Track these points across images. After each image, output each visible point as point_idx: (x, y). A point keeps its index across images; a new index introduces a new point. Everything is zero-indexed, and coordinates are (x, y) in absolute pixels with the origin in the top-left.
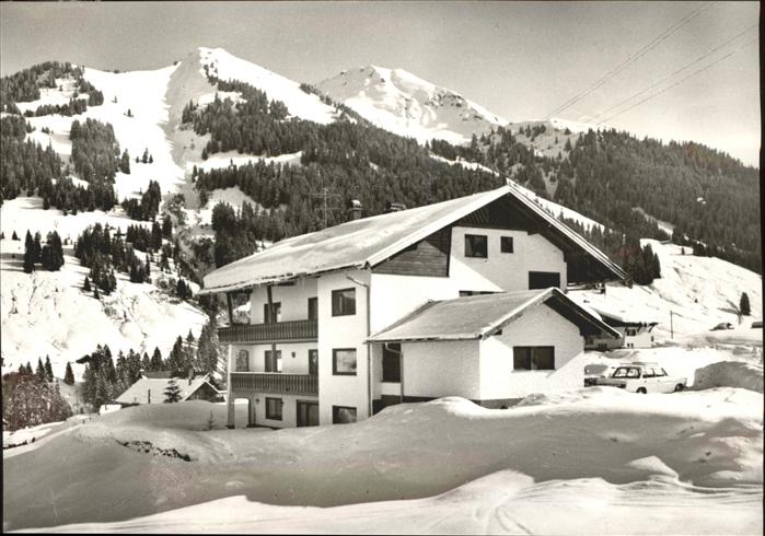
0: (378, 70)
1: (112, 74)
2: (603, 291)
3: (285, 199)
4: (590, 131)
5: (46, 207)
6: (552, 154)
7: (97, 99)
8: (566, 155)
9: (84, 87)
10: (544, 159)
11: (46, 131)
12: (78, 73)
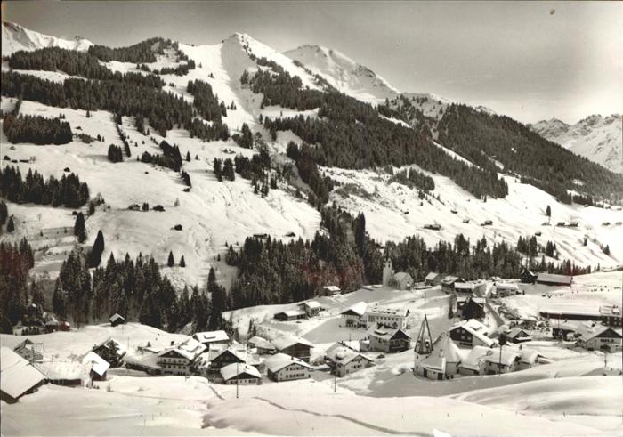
0: (322, 48)
1: (190, 47)
2: (485, 201)
3: (319, 140)
4: (453, 104)
5: (192, 137)
6: (433, 115)
7: (192, 65)
8: (440, 117)
9: (181, 56)
10: (429, 118)
11: (172, 85)
12: (175, 46)
